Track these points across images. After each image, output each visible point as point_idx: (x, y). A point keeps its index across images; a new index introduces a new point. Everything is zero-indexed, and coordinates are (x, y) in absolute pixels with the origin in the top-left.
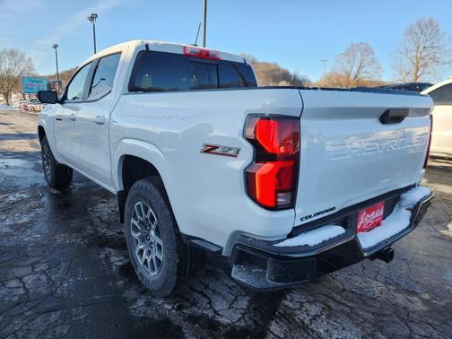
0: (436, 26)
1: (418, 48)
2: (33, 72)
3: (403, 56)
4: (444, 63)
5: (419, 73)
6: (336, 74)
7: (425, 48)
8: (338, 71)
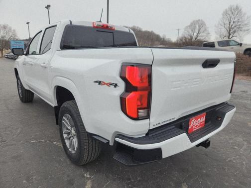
0: (240, 10)
1: (230, 23)
2: (17, 38)
3: (222, 27)
4: (244, 31)
5: (231, 36)
6: (185, 38)
7: (234, 22)
8: (186, 36)
